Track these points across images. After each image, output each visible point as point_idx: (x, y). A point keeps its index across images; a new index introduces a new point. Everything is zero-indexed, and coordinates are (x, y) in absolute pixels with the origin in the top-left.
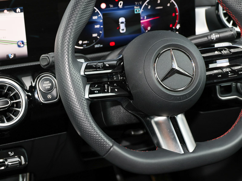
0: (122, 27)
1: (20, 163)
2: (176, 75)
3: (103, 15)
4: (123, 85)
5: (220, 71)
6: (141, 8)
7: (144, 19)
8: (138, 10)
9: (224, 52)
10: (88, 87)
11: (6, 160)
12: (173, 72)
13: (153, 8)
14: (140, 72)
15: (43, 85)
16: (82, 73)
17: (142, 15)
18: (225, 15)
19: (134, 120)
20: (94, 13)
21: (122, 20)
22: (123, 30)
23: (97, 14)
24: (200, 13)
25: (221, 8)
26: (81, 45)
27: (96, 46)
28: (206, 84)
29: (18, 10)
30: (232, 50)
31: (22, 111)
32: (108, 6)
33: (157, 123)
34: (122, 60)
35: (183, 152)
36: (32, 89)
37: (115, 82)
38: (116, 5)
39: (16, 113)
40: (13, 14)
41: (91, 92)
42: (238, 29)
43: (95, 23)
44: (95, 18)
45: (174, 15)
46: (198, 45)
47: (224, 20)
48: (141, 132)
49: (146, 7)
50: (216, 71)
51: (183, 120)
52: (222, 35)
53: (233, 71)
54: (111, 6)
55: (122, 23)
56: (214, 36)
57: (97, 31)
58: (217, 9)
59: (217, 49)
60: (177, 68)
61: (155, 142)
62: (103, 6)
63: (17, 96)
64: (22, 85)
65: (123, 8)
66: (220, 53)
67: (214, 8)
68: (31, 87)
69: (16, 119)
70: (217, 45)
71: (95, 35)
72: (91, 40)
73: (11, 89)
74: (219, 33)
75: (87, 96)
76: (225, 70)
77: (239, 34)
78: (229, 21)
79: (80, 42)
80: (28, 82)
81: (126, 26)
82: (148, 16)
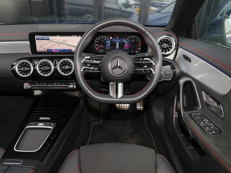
0: (117, 46)
1: (73, 87)
2: (118, 68)
3: (111, 41)
6: (125, 40)
8: (124, 41)
11: (69, 86)
13: (130, 41)
16: (82, 62)
17: (126, 43)
21: (117, 44)
22: (117, 47)
23: (108, 41)
26: (101, 51)
29: (80, 36)
31: (72, 71)
32: (112, 38)
33: (111, 85)
35: (115, 97)
38: (116, 38)
39: (70, 71)
40: (78, 37)
43: (107, 44)
44: (107, 42)
45: (138, 44)
49: (128, 40)
53: (145, 71)
54: (114, 38)
55: (117, 45)
57: (108, 47)
62: (111, 38)
63: (71, 66)
65: (118, 39)
66: (142, 62)
69: (70, 73)
70: (145, 59)
71: (106, 48)
72: (105, 50)
73: (70, 63)
75: (82, 71)
79: (101, 50)
81: (119, 46)
82: (128, 44)
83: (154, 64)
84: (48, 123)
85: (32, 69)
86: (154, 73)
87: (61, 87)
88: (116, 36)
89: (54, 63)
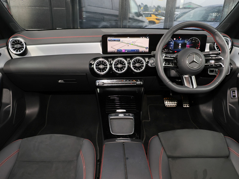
0: (180, 46)
1: (141, 84)
2: (194, 63)
3: (174, 42)
4: (176, 64)
5: (210, 64)
7: (187, 45)
8: (186, 41)
9: (213, 58)
10: (164, 63)
11: (137, 82)
12: (193, 61)
13: (191, 41)
14: (182, 60)
15: (151, 61)
16: (163, 58)
18: (217, 46)
19: (178, 76)
20: (171, 41)
21: (180, 44)
23: (172, 42)
24: (208, 45)
25: (215, 44)
27: (170, 52)
28: (204, 68)
29: (148, 37)
30: (216, 58)
31: (144, 68)
32: (176, 39)
33: (185, 77)
34: (177, 56)
35: (192, 88)
36: (148, 62)
37: (174, 62)
38: (179, 39)
39: (142, 68)
40: (146, 39)
41: (165, 64)
42: (220, 52)
43: (171, 44)
44: (171, 43)
45: (198, 44)
46: (204, 55)
47: (216, 48)
48: (180, 81)
49: (189, 41)
50: (209, 64)
51: (194, 78)
52: (214, 53)
53: (215, 65)
55: (180, 45)
56: (211, 53)
57: (171, 47)
58: (214, 44)
59: (211, 57)
60: (195, 60)
61: (183, 83)
62: (175, 39)
63: (143, 63)
64: (145, 60)
65: (181, 40)
67: (213, 44)
68: (148, 61)
69: (141, 70)
70: (211, 55)
71: (170, 48)
72: (169, 49)
73: (141, 61)
74: (213, 52)
75: (164, 65)
76: (212, 64)
77: (220, 53)
78: (217, 49)
79: (165, 50)
80: (147, 59)
81: (181, 47)
82: (189, 44)
83: (223, 59)
84: (127, 114)
85: (108, 66)
86: (223, 66)
87: (130, 84)
88: (180, 37)
89: (128, 61)
